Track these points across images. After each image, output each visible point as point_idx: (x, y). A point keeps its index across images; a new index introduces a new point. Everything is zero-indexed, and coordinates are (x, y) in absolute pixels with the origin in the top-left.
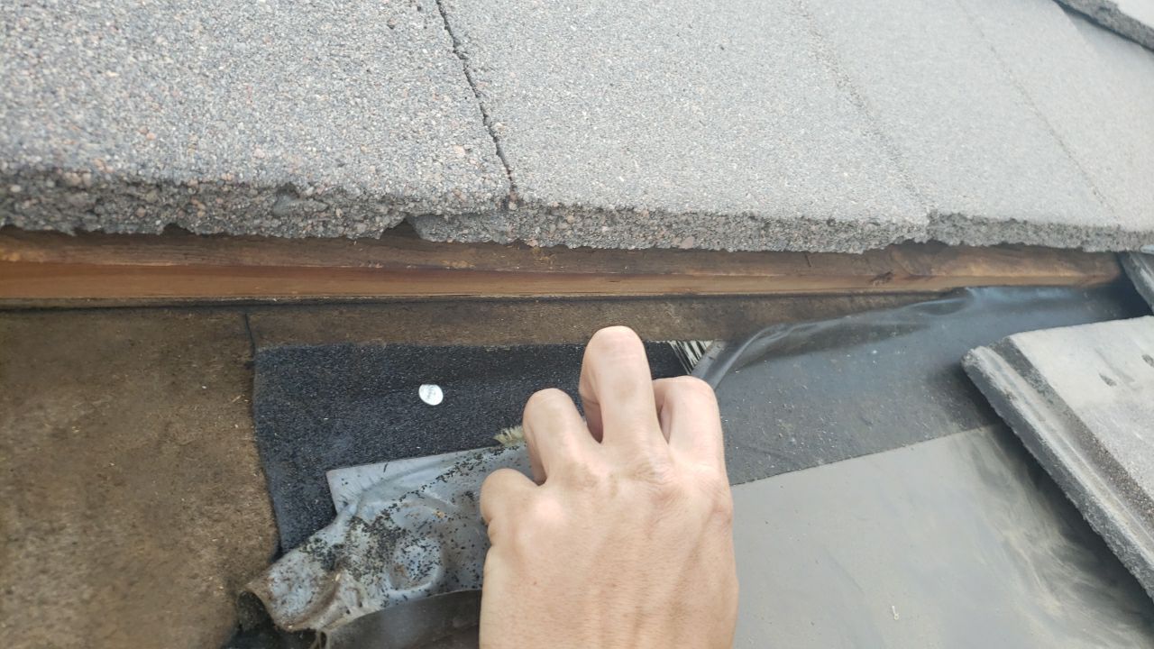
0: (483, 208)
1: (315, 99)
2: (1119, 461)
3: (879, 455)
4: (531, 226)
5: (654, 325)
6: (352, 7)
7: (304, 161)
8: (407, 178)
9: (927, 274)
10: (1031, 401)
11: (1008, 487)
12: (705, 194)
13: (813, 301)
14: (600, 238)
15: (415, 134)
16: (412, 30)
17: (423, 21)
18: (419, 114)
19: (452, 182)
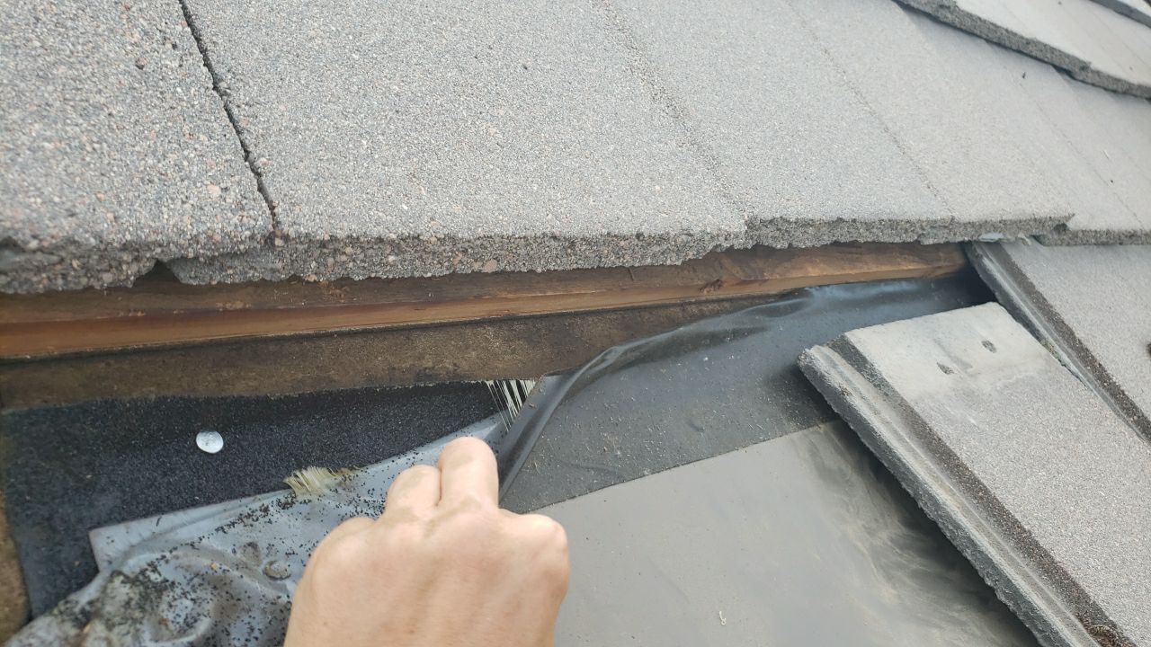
0: (242, 247)
1: (43, 147)
2: (951, 447)
3: (711, 460)
4: (305, 262)
5: (470, 350)
6: (93, 48)
7: (25, 214)
8: (152, 224)
9: (759, 278)
10: (867, 396)
11: (847, 481)
12: (501, 217)
13: (642, 313)
14: (388, 268)
15: (163, 177)
16: (164, 69)
17: (178, 59)
18: (170, 155)
19: (204, 223)
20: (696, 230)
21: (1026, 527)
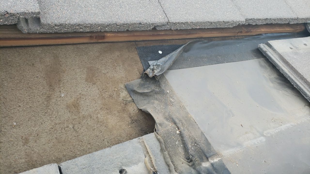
0: (165, 24)
1: (141, 12)
4: (172, 26)
7: (142, 20)
9: (250, 31)
12: (200, 19)
14: (183, 27)
15: (155, 15)
18: (155, 12)
19: (160, 21)
20: (235, 21)
21: (302, 75)
